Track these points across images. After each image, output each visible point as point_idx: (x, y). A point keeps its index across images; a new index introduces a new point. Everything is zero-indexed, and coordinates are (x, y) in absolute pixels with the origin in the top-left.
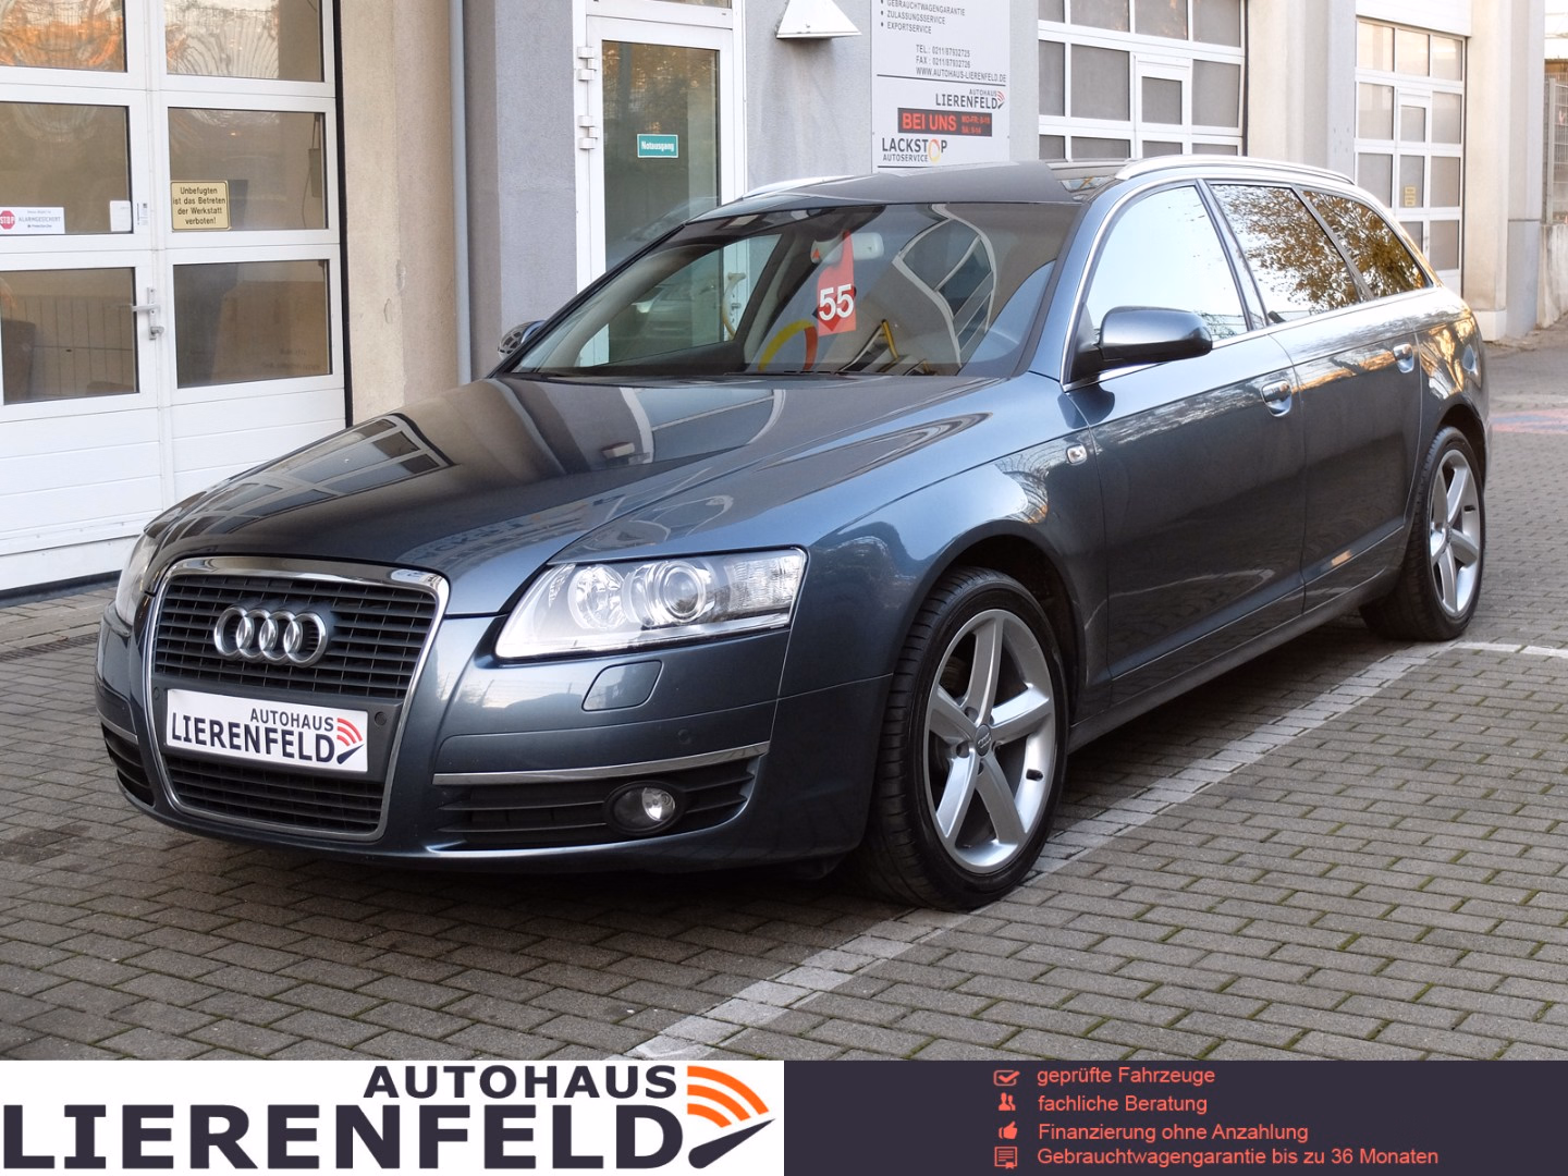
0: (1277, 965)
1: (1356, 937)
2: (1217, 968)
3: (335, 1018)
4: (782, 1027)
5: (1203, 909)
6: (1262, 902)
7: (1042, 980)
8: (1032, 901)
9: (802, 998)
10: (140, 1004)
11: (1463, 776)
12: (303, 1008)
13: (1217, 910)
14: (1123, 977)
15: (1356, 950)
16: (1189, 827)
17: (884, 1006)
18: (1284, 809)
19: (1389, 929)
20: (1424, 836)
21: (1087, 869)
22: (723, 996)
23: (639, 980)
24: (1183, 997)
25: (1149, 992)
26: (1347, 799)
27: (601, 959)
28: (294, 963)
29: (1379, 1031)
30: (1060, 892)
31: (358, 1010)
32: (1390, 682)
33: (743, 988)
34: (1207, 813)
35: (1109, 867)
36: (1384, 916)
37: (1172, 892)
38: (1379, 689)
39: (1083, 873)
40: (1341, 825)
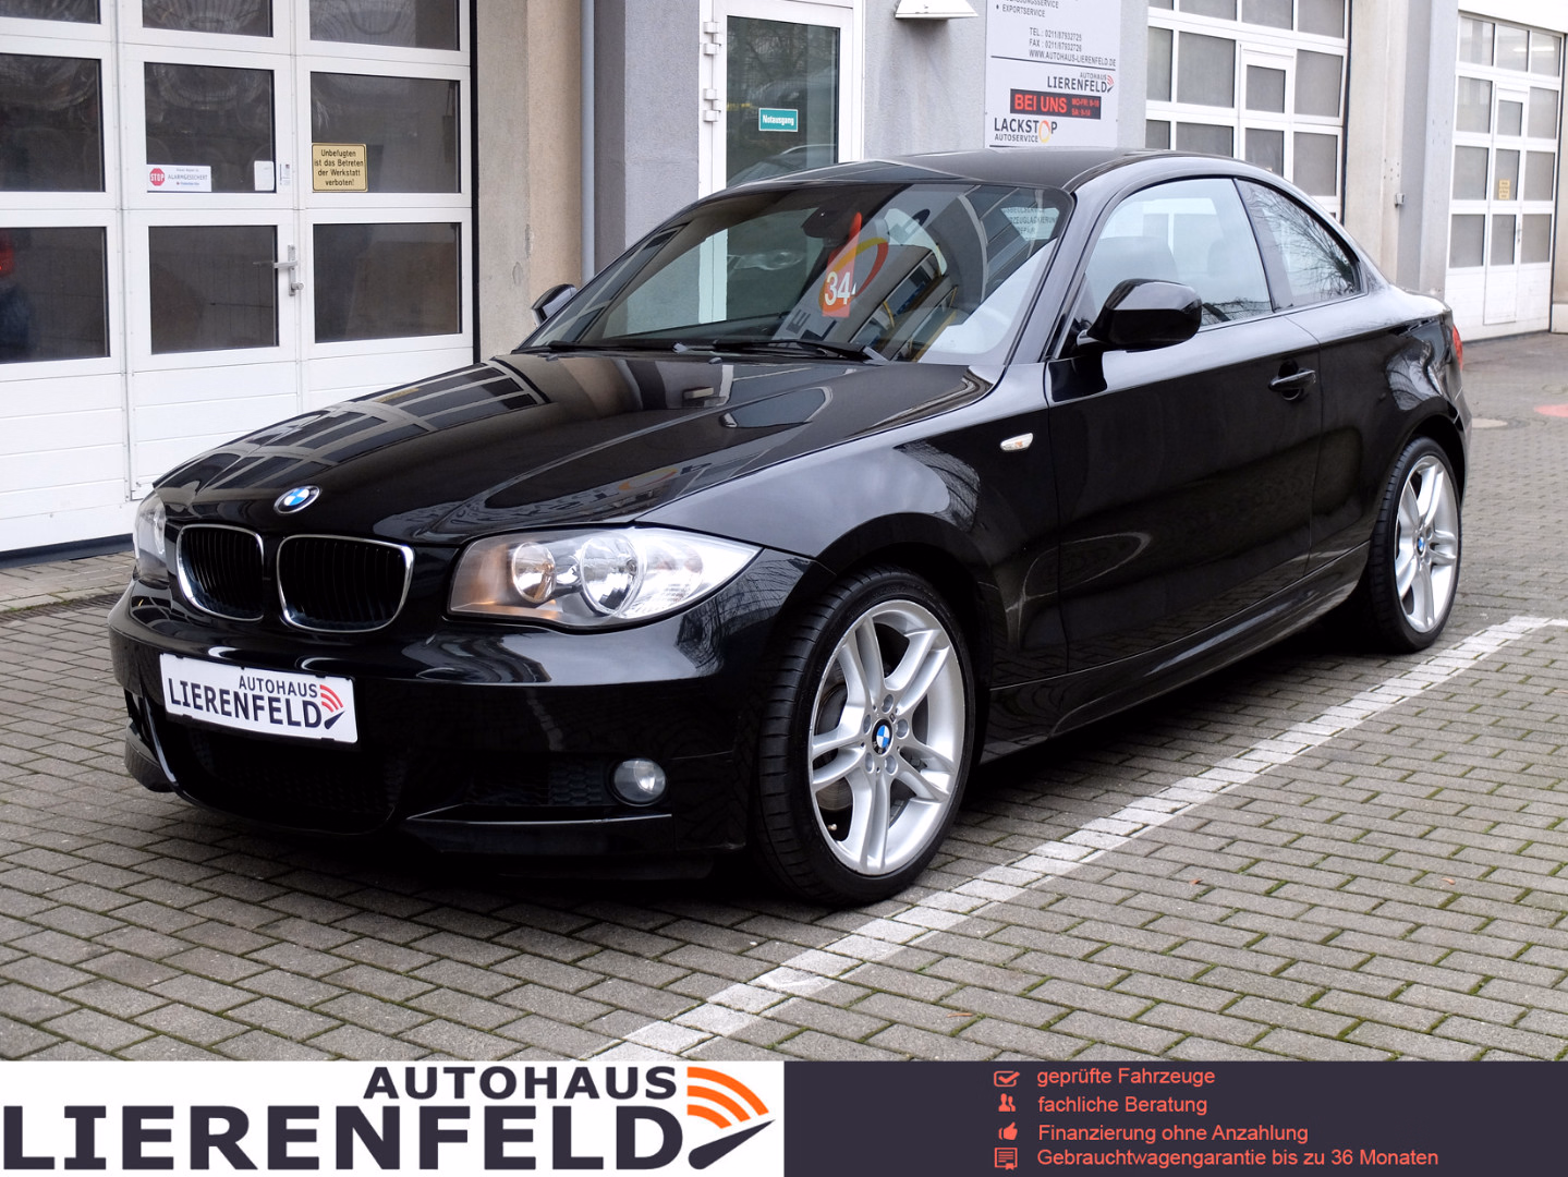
0: (1379, 920)
1: (1456, 897)
2: (1321, 922)
3: (470, 941)
4: (899, 963)
5: (1307, 865)
6: (1364, 860)
7: (1151, 927)
8: (1139, 852)
9: (918, 936)
10: (285, 920)
11: (1558, 747)
12: (440, 930)
13: (1320, 867)
14: (1229, 927)
15: (1456, 909)
16: (1291, 787)
17: (998, 946)
18: (1382, 773)
19: (1488, 889)
20: (1521, 803)
21: (1195, 823)
22: (843, 932)
23: (761, 914)
24: (1288, 947)
25: (1255, 942)
26: (1445, 766)
28: (429, 888)
29: (1480, 986)
30: (1166, 844)
31: (492, 933)
32: (1485, 655)
33: (861, 925)
34: (1309, 775)
35: (1213, 823)
36: (1483, 878)
37: (1275, 848)
38: (1474, 662)
39: (1189, 827)
40: (1440, 790)
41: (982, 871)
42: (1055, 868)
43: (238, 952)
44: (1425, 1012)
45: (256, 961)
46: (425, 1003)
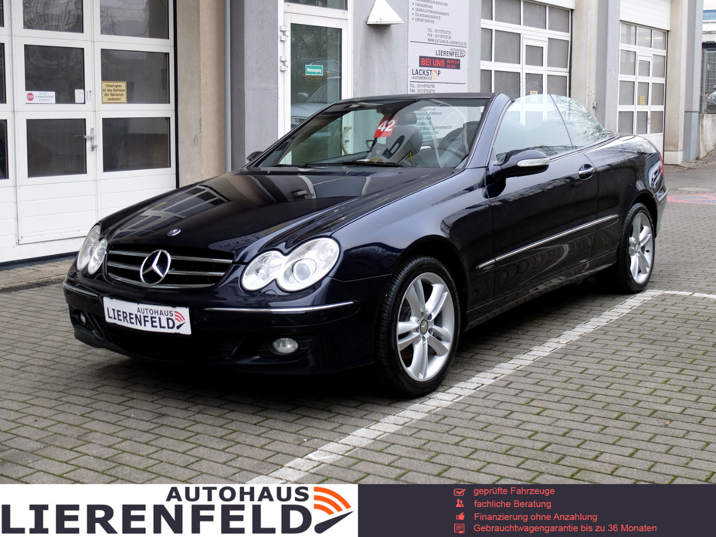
0: (588, 425)
1: (623, 414)
2: (562, 426)
3: (176, 441)
4: (372, 447)
5: (556, 401)
6: (581, 399)
7: (485, 430)
8: (480, 397)
9: (380, 435)
10: (91, 433)
11: (668, 347)
12: (162, 436)
13: (561, 402)
14: (521, 429)
15: (622, 419)
16: (548, 367)
17: (416, 439)
18: (589, 360)
19: (637, 410)
20: (651, 372)
21: (505, 383)
22: (346, 434)
23: (308, 427)
24: (547, 438)
25: (532, 435)
26: (617, 356)
27: (292, 418)
28: (157, 418)
29: (634, 453)
30: (492, 393)
31: (186, 437)
32: (635, 307)
33: (354, 431)
34: (556, 361)
35: (513, 383)
36: (635, 405)
37: (541, 394)
38: (630, 310)
39: (502, 385)
40: (615, 367)
41: (408, 406)
42: (442, 404)
43: (69, 448)
44: (609, 465)
45: (77, 452)
46: (155, 469)
